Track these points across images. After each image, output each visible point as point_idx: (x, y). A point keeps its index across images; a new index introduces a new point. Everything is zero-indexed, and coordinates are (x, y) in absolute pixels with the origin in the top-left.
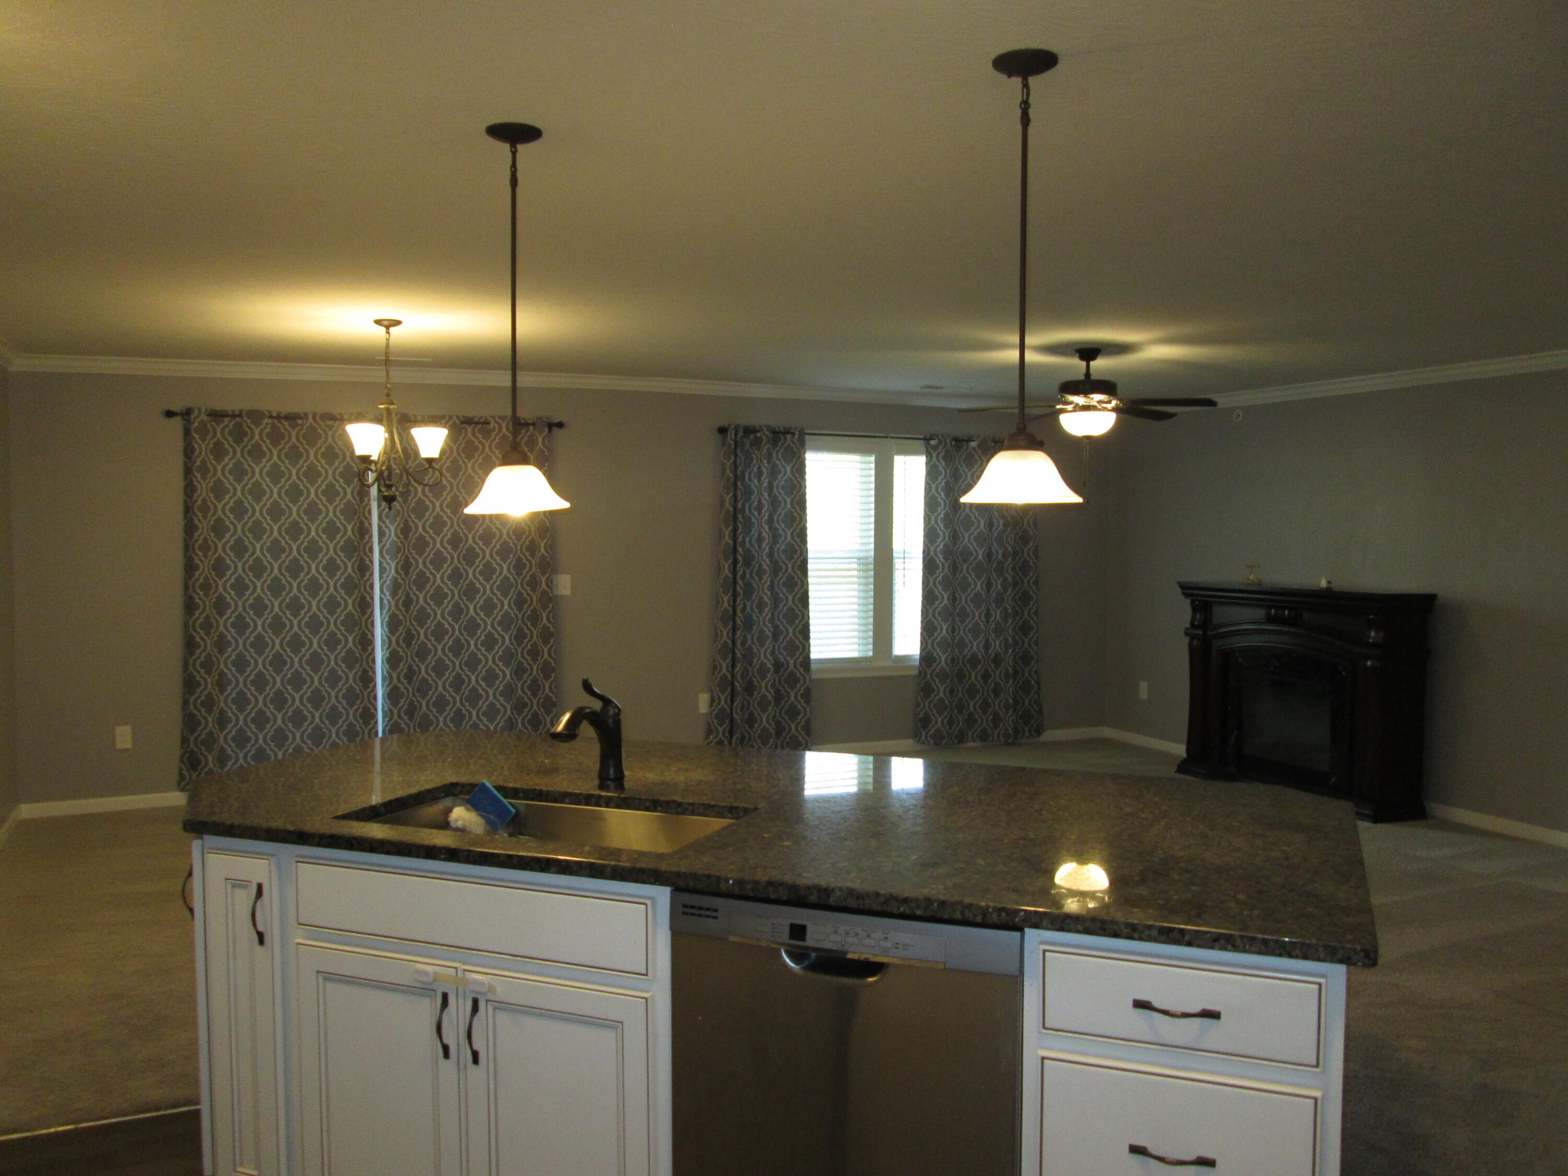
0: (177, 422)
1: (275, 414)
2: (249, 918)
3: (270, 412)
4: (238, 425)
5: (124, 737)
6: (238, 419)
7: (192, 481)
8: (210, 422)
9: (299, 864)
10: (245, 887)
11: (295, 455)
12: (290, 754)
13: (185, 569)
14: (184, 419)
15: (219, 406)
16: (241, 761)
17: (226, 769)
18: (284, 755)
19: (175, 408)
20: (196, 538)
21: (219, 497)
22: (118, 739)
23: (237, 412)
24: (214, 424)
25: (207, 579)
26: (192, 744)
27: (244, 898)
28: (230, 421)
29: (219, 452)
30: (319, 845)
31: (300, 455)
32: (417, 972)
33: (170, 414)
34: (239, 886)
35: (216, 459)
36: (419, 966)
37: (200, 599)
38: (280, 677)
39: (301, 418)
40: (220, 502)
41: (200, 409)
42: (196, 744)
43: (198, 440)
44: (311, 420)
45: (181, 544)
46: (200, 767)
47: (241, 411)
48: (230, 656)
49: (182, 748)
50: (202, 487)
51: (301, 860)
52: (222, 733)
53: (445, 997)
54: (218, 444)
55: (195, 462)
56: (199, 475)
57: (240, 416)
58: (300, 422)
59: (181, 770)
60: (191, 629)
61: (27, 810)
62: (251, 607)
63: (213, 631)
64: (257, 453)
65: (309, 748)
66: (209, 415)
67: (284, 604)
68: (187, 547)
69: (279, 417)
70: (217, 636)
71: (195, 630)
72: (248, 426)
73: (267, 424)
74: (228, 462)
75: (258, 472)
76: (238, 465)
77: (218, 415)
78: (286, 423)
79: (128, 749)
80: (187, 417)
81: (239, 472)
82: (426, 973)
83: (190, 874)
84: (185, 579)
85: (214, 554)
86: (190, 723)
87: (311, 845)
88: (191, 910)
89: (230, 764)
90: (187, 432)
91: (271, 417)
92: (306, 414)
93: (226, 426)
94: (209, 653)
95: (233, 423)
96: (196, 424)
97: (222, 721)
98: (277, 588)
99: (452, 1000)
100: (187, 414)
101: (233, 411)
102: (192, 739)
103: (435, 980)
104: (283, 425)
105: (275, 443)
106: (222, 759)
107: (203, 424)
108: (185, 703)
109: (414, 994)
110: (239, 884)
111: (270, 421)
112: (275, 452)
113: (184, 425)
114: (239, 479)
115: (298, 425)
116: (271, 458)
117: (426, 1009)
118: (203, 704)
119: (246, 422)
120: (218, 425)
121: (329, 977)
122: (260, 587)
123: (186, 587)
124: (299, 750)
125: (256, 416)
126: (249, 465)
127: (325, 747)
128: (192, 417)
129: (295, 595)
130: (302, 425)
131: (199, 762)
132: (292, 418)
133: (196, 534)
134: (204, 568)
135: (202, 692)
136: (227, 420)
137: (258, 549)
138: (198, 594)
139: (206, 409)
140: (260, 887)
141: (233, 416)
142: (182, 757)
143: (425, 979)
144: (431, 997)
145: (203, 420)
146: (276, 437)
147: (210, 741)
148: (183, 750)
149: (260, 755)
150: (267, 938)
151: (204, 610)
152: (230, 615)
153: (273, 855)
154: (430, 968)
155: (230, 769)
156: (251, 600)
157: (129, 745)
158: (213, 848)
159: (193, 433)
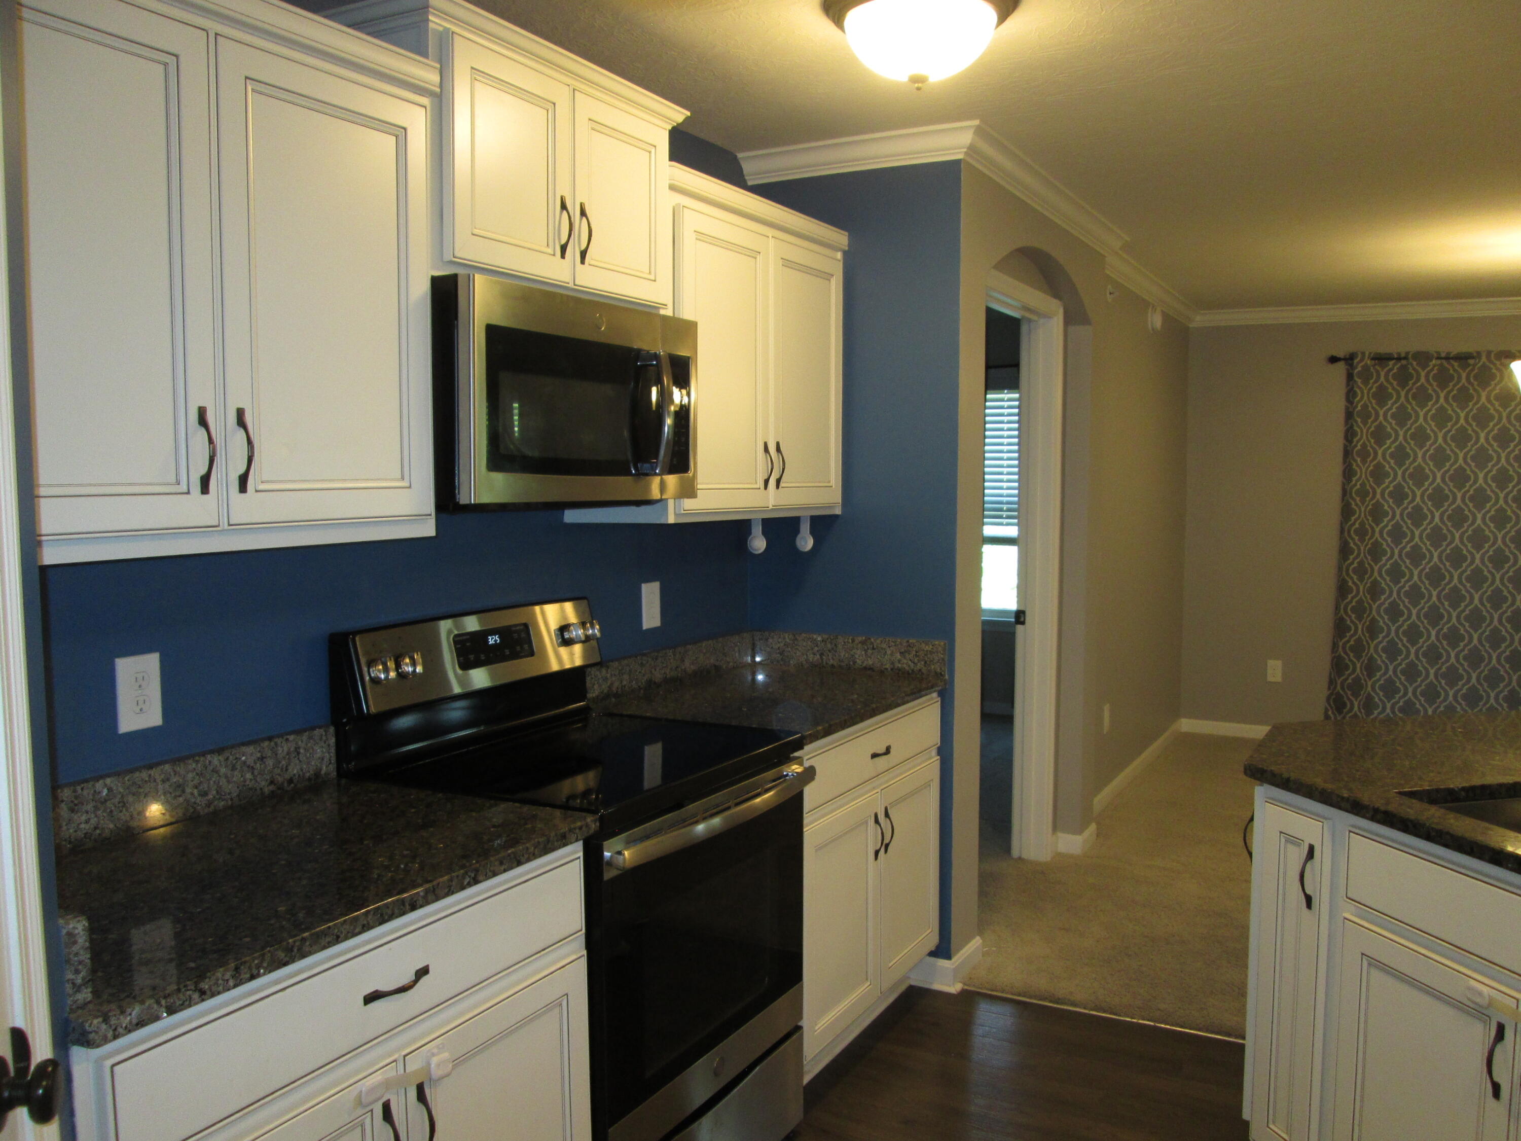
0: (1341, 367)
1: (1443, 355)
2: (1298, 878)
3: (1438, 353)
4: (1404, 368)
5: (1275, 670)
6: (1404, 362)
7: (1352, 427)
8: (1374, 366)
9: (1351, 834)
10: (1299, 845)
11: (1464, 397)
12: (1441, 712)
13: (1342, 515)
14: (1346, 364)
15: (1383, 349)
16: (1388, 711)
17: (1372, 717)
18: (1434, 711)
19: (1341, 354)
20: (1354, 482)
21: (1379, 443)
22: (1270, 671)
23: (1403, 355)
24: (1378, 368)
25: (1362, 524)
26: (1339, 688)
27: (1296, 855)
28: (1394, 365)
29: (1382, 396)
30: (1373, 819)
31: (1470, 398)
32: (1470, 988)
33: (1333, 360)
34: (1293, 843)
35: (1378, 404)
36: (1473, 983)
37: (1355, 544)
38: (1435, 631)
39: (1473, 358)
40: (1380, 447)
41: (1363, 353)
42: (1343, 688)
43: (1360, 384)
44: (1484, 359)
45: (1339, 489)
46: (1345, 711)
47: (1407, 353)
48: (1383, 604)
49: (1329, 688)
50: (1362, 432)
51: (1354, 830)
52: (1370, 680)
53: (1501, 1029)
54: (1382, 388)
55: (1356, 407)
56: (1359, 420)
57: (1405, 358)
58: (1471, 361)
59: (1326, 710)
60: (1344, 573)
61: (1187, 725)
62: (1407, 555)
63: (1366, 577)
64: (1422, 397)
65: (1463, 709)
66: (1373, 359)
67: (1444, 555)
68: (1344, 492)
69: (1447, 358)
70: (1371, 582)
71: (1348, 574)
72: (1414, 369)
73: (1434, 366)
74: (1392, 406)
75: (1423, 417)
76: (1402, 408)
77: (1381, 359)
78: (1456, 364)
79: (1279, 683)
80: (1350, 362)
81: (1402, 417)
82: (1480, 994)
83: (1252, 819)
84: (1341, 524)
85: (1372, 499)
86: (1338, 666)
87: (1364, 817)
88: (1250, 854)
89: (1376, 712)
90: (1350, 377)
91: (1438, 358)
92: (1479, 353)
93: (1391, 370)
94: (1361, 598)
95: (1398, 366)
96: (1359, 369)
97: (1371, 668)
98: (1437, 537)
99: (1509, 1034)
100: (1349, 359)
101: (1399, 354)
102: (1339, 682)
103: (1490, 1005)
104: (1453, 366)
105: (1442, 386)
106: (1369, 706)
107: (1366, 368)
108: (1335, 646)
109: (1468, 1013)
110: (1293, 840)
111: (1439, 362)
112: (1442, 395)
113: (1348, 370)
114: (1401, 424)
115: (1469, 365)
116: (1437, 401)
117: (1481, 1035)
118: (1352, 649)
119: (1412, 365)
120: (1383, 368)
121: (1375, 963)
122: (1418, 536)
123: (1342, 531)
124: (1451, 709)
125: (1423, 358)
126: (1413, 409)
127: (1481, 710)
128: (1356, 361)
129: (1457, 546)
130: (1474, 365)
131: (1345, 705)
132: (1463, 358)
133: (1354, 479)
134: (1361, 511)
135: (1352, 636)
136: (1391, 363)
137: (1419, 496)
138: (1353, 539)
139: (1370, 353)
140: (1311, 849)
141: (1399, 359)
142: (1328, 699)
143: (1478, 1000)
144: (1484, 1022)
145: (1366, 364)
146: (1443, 379)
147: (1356, 687)
148: (1329, 692)
149: (1408, 708)
150: (1315, 902)
151: (1359, 554)
152: (1386, 563)
153: (1326, 819)
154: (1485, 990)
155: (1376, 718)
156: (1408, 549)
157: (1278, 678)
158: (1272, 799)
159: (1356, 379)
